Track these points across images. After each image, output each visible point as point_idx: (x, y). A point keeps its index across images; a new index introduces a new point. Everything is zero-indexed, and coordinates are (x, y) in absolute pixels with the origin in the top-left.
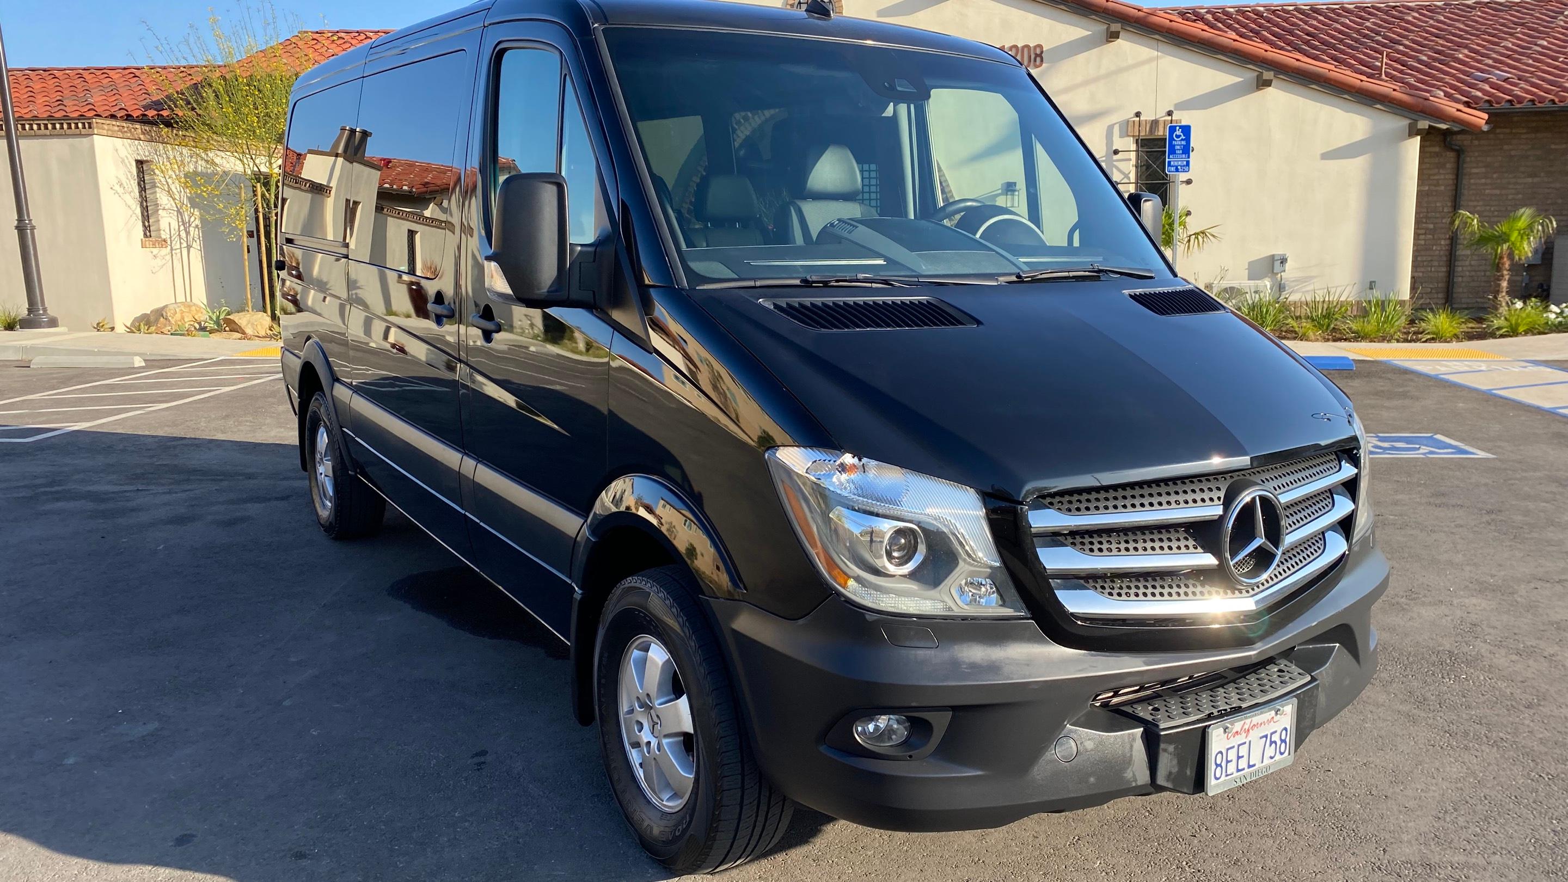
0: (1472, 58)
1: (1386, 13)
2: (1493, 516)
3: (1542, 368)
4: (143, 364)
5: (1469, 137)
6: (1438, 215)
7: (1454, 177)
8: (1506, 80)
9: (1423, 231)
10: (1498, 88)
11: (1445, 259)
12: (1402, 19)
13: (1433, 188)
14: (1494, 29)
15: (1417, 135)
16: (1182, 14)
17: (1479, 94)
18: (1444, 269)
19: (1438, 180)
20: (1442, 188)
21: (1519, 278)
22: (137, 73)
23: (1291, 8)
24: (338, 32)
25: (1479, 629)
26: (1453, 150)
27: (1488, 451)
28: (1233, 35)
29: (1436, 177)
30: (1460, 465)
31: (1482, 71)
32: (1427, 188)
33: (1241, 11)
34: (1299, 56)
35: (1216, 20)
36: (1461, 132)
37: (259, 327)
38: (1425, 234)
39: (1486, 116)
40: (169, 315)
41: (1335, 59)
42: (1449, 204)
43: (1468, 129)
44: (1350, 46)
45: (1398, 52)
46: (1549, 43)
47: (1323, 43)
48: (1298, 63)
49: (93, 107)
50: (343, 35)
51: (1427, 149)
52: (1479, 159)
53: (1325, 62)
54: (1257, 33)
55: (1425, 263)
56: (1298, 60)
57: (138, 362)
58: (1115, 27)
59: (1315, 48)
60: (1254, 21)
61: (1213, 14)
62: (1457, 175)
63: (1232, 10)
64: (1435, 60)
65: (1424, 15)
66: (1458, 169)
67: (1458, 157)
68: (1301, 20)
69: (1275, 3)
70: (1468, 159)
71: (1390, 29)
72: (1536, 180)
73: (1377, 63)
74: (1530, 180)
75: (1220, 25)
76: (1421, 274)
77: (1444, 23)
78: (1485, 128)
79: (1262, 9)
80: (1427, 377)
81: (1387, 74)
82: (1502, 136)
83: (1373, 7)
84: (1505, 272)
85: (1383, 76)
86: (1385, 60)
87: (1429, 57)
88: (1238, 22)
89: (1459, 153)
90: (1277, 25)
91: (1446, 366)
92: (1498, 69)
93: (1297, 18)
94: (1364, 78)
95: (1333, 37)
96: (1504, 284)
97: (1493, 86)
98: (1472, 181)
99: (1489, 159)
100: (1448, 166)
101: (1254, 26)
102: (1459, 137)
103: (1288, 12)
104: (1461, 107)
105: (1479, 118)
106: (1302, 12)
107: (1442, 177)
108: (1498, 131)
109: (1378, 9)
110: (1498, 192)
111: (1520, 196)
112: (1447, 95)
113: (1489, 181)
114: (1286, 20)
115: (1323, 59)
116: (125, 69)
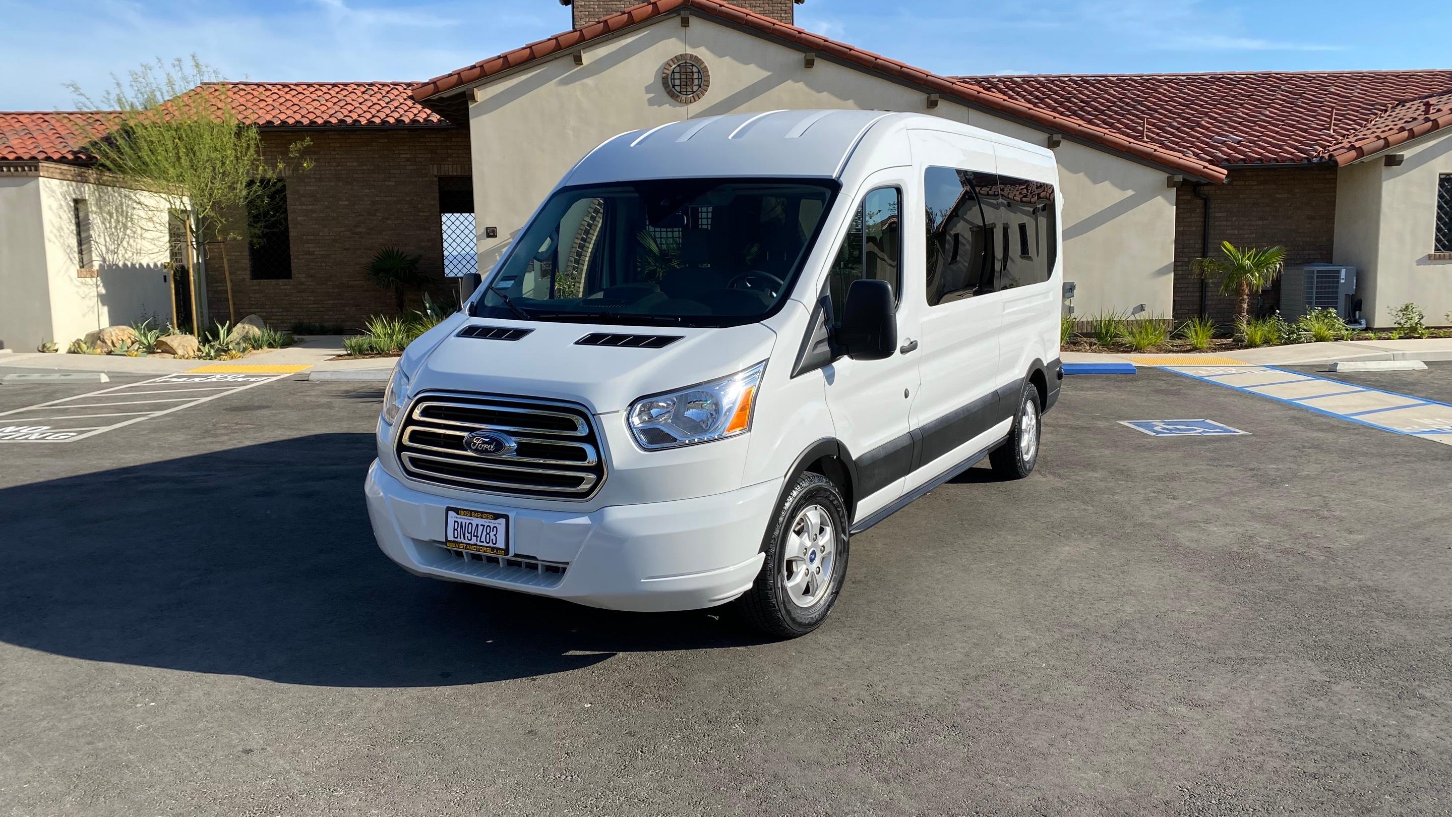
0: (1212, 124)
1: (1141, 84)
2: (1255, 472)
3: (1278, 372)
4: (108, 380)
5: (1214, 188)
6: (1191, 250)
7: (1202, 220)
8: (1239, 142)
9: (1180, 263)
10: (1234, 149)
11: (1198, 285)
12: (1156, 91)
13: (1186, 228)
14: (1228, 100)
15: (1174, 186)
16: (978, 82)
17: (1220, 154)
18: (1198, 294)
19: (1190, 222)
20: (1194, 228)
21: (1255, 301)
22: (46, 118)
23: (1066, 79)
24: (238, 84)
25: (1254, 539)
26: (1202, 198)
27: (1245, 430)
28: (1022, 102)
29: (1189, 220)
30: (1227, 439)
31: (1221, 135)
32: (1182, 229)
33: (1026, 80)
34: (1081, 122)
35: (1007, 88)
36: (1208, 184)
37: (189, 348)
38: (1182, 265)
39: (1226, 172)
40: (105, 338)
41: (1104, 122)
42: (1200, 242)
43: (1212, 181)
44: (1116, 113)
45: (1155, 118)
46: (1271, 112)
47: (1096, 109)
48: (1080, 128)
49: (11, 150)
50: (242, 86)
51: (1181, 198)
52: (1222, 205)
53: (1098, 125)
54: (1042, 100)
55: (1183, 289)
56: (1080, 125)
57: (104, 378)
58: (934, 97)
59: (1089, 113)
60: (1037, 89)
61: (1004, 82)
62: (1205, 218)
63: (1017, 79)
64: (1183, 124)
65: (1172, 87)
66: (1206, 212)
67: (1206, 204)
68: (1075, 89)
69: (1054, 74)
70: (1213, 206)
71: (1146, 98)
72: (1265, 222)
73: (1139, 128)
74: (1261, 223)
75: (1010, 92)
76: (1180, 298)
77: (1188, 94)
78: (1225, 181)
79: (1042, 79)
80: (1193, 378)
81: (1148, 137)
82: (1238, 187)
83: (1131, 79)
84: (1245, 297)
85: (1145, 139)
86: (1146, 125)
87: (1179, 123)
88: (1025, 90)
89: (1206, 201)
90: (1056, 93)
91: (1207, 371)
92: (1232, 133)
93: (1072, 88)
94: (1132, 140)
95: (1102, 104)
96: (1245, 306)
97: (1229, 147)
98: (1216, 223)
99: (1229, 206)
100: (1198, 211)
101: (1038, 94)
102: (1206, 188)
103: (1064, 82)
104: (1206, 164)
105: (1222, 173)
106: (1075, 82)
107: (1194, 220)
108: (1235, 183)
109: (1135, 81)
110: (1236, 232)
111: (1254, 235)
112: (1196, 155)
113: (1229, 223)
114: (1063, 89)
115: (1095, 123)
116: (33, 114)
